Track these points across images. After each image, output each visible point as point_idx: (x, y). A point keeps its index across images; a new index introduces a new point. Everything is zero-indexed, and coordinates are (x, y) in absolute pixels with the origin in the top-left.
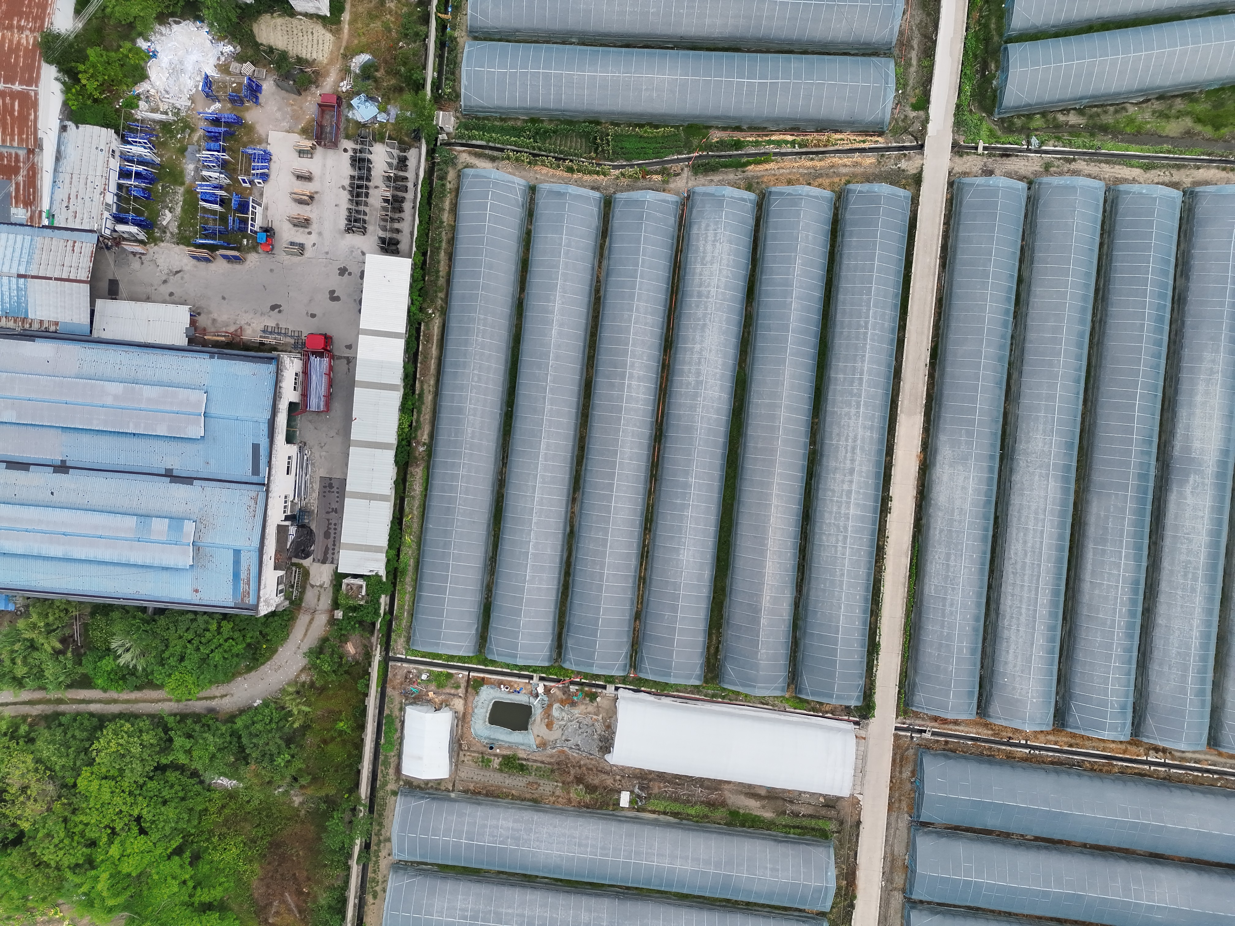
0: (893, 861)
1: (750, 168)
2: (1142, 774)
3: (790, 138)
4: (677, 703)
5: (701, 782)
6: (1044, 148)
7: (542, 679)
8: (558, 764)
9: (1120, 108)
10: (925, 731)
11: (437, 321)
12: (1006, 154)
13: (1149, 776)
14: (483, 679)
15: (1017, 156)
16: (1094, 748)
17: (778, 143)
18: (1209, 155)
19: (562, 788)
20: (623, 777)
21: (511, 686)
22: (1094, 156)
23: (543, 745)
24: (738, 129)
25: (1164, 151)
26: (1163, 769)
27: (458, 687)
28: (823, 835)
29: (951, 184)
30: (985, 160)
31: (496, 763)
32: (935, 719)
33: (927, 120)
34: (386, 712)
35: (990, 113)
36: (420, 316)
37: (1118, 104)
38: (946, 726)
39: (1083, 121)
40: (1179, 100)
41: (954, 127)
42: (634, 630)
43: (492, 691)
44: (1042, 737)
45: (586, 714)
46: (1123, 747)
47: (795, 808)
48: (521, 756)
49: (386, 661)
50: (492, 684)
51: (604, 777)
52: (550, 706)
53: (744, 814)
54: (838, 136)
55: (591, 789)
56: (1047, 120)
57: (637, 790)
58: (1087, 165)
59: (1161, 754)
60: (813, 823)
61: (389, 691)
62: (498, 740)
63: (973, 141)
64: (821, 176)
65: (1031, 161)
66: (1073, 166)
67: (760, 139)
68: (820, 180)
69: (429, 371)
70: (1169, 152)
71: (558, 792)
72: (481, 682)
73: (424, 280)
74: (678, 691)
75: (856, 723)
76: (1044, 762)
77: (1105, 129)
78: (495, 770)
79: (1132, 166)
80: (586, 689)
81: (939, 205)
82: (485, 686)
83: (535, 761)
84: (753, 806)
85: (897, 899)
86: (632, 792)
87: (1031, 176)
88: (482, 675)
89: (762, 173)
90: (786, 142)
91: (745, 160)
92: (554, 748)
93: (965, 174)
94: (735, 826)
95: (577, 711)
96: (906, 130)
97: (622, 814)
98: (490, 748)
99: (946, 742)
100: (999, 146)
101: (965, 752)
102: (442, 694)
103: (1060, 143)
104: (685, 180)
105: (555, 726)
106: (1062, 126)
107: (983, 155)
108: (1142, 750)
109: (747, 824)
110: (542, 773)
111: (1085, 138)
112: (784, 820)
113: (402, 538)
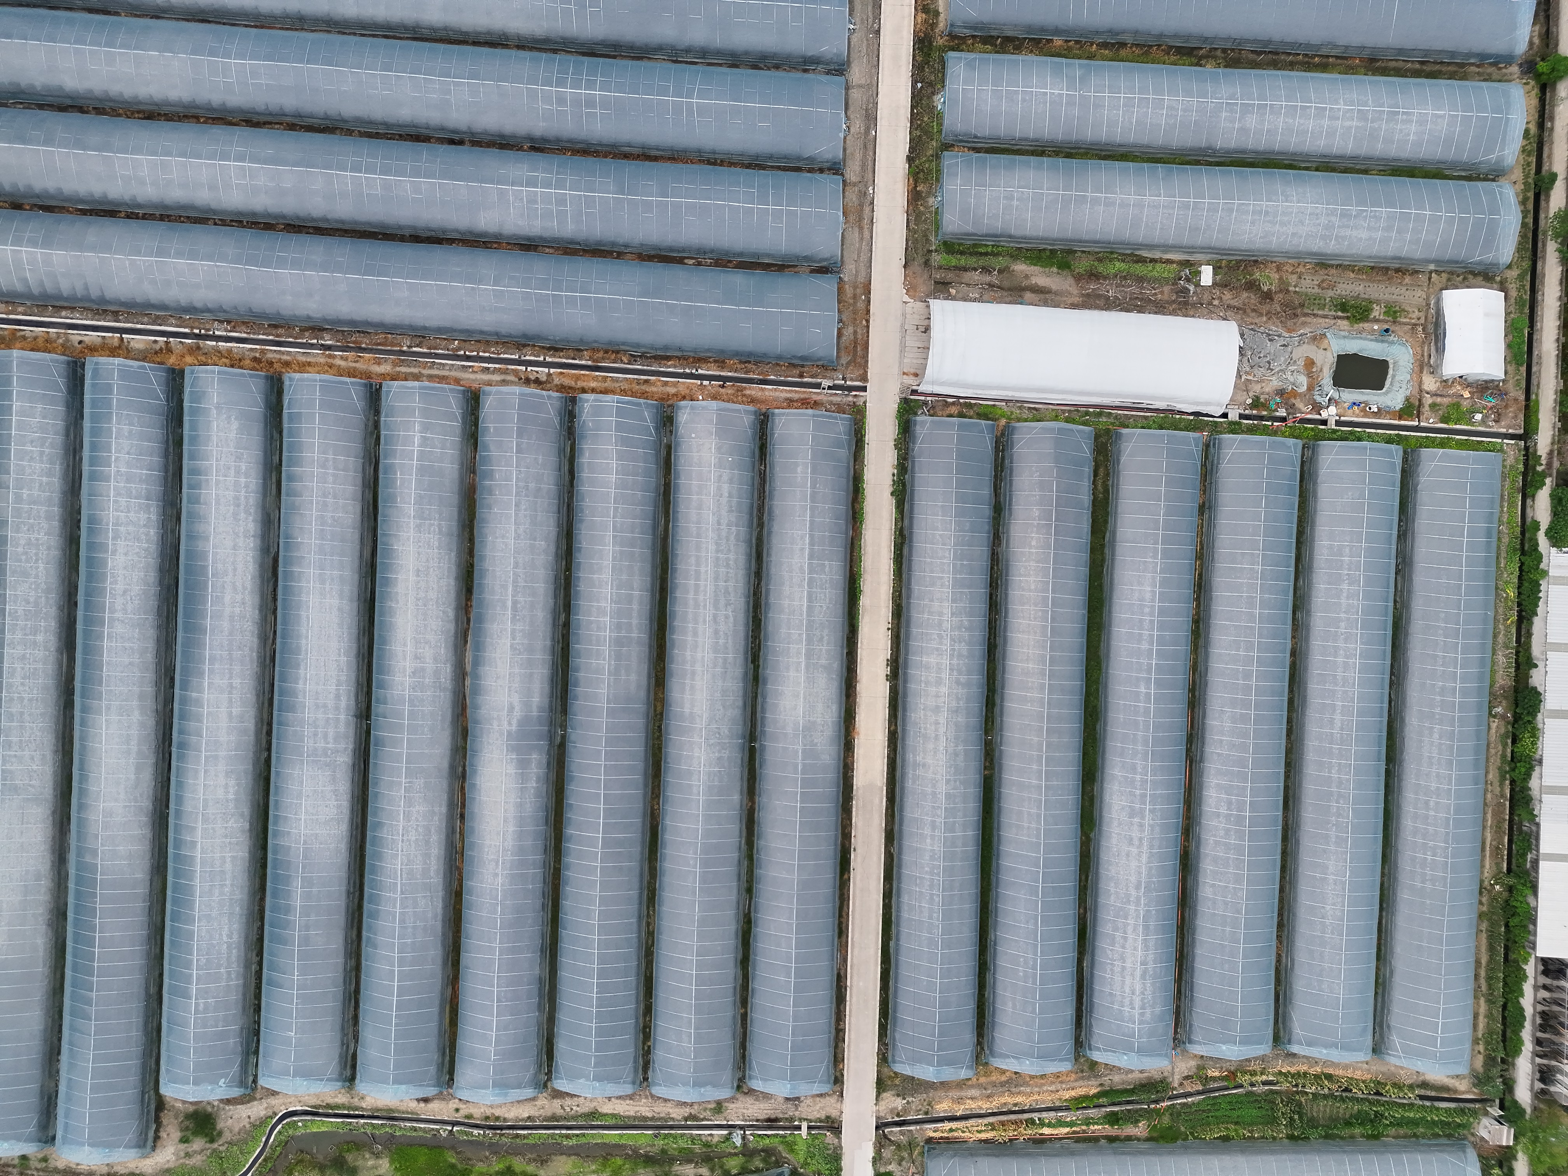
0: (860, 219)
1: (1094, 1091)
2: (554, 349)
3: (1046, 1131)
4: (1146, 402)
5: (1109, 305)
6: (725, 1132)
7: (1324, 422)
8: (1296, 315)
10: (830, 388)
11: (1486, 875)
12: (771, 1122)
13: (543, 347)
14: (1400, 419)
15: (757, 1120)
16: (616, 380)
17: (1060, 1123)
18: (517, 1136)
19: (1289, 284)
20: (1210, 303)
21: (1364, 410)
22: (660, 1125)
23: (1317, 339)
24: (1111, 1139)
25: (573, 1137)
26: (528, 358)
27: (1433, 406)
28: (949, 247)
29: (838, 1080)
30: (797, 1113)
31: (1377, 312)
32: (816, 405)
33: (875, 1161)
34: (1523, 369)
35: (794, 1173)
36: (1511, 881)
38: (802, 396)
39: (677, 1168)
41: (841, 1154)
42: (1204, 492)
43: (1389, 403)
44: (683, 390)
45: (1262, 381)
46: (580, 384)
47: (987, 278)
48: (1345, 322)
49: (1527, 435)
50: (1388, 412)
51: (1234, 303)
52: (1310, 388)
53: (1052, 266)
54: (983, 1136)
55: (1252, 286)
56: (721, 1167)
57: (1192, 288)
58: (669, 1114)
59: (532, 377)
60: (963, 261)
61: (1523, 397)
62: (1376, 340)
63: (815, 1137)
64: (1002, 1084)
65: (740, 1114)
66: (686, 1111)
67: (1084, 1127)
68: (1004, 1078)
69: (1493, 810)
70: (568, 1137)
71: (1293, 279)
72: (1402, 414)
73: (1507, 926)
74: (1146, 418)
75: (914, 392)
76: (679, 358)
77: (649, 1160)
78: (1378, 302)
79: (614, 1116)
80: (1265, 413)
81: (852, 1055)
82: (1397, 409)
83: (1325, 317)
84: (1040, 277)
85: (852, 172)
86: (1197, 285)
87: (738, 1095)
88: (1403, 423)
89: (1077, 1084)
90: (1049, 1125)
91: (1102, 1100)
92: (1301, 335)
93: (822, 1094)
94: (1062, 251)
95: (1275, 383)
96: (899, 1146)
97: (1209, 257)
98: (1387, 331)
99: (801, 376)
100: (781, 1132)
101: (778, 364)
102: (1453, 395)
103: (704, 1139)
104: (1177, 1070)
105: (1301, 363)
106: (703, 1161)
107: (800, 1120)
108: (557, 381)
109: (1048, 253)
110: (1317, 301)
111: (673, 1147)
112: (1000, 262)
113: (1519, 593)
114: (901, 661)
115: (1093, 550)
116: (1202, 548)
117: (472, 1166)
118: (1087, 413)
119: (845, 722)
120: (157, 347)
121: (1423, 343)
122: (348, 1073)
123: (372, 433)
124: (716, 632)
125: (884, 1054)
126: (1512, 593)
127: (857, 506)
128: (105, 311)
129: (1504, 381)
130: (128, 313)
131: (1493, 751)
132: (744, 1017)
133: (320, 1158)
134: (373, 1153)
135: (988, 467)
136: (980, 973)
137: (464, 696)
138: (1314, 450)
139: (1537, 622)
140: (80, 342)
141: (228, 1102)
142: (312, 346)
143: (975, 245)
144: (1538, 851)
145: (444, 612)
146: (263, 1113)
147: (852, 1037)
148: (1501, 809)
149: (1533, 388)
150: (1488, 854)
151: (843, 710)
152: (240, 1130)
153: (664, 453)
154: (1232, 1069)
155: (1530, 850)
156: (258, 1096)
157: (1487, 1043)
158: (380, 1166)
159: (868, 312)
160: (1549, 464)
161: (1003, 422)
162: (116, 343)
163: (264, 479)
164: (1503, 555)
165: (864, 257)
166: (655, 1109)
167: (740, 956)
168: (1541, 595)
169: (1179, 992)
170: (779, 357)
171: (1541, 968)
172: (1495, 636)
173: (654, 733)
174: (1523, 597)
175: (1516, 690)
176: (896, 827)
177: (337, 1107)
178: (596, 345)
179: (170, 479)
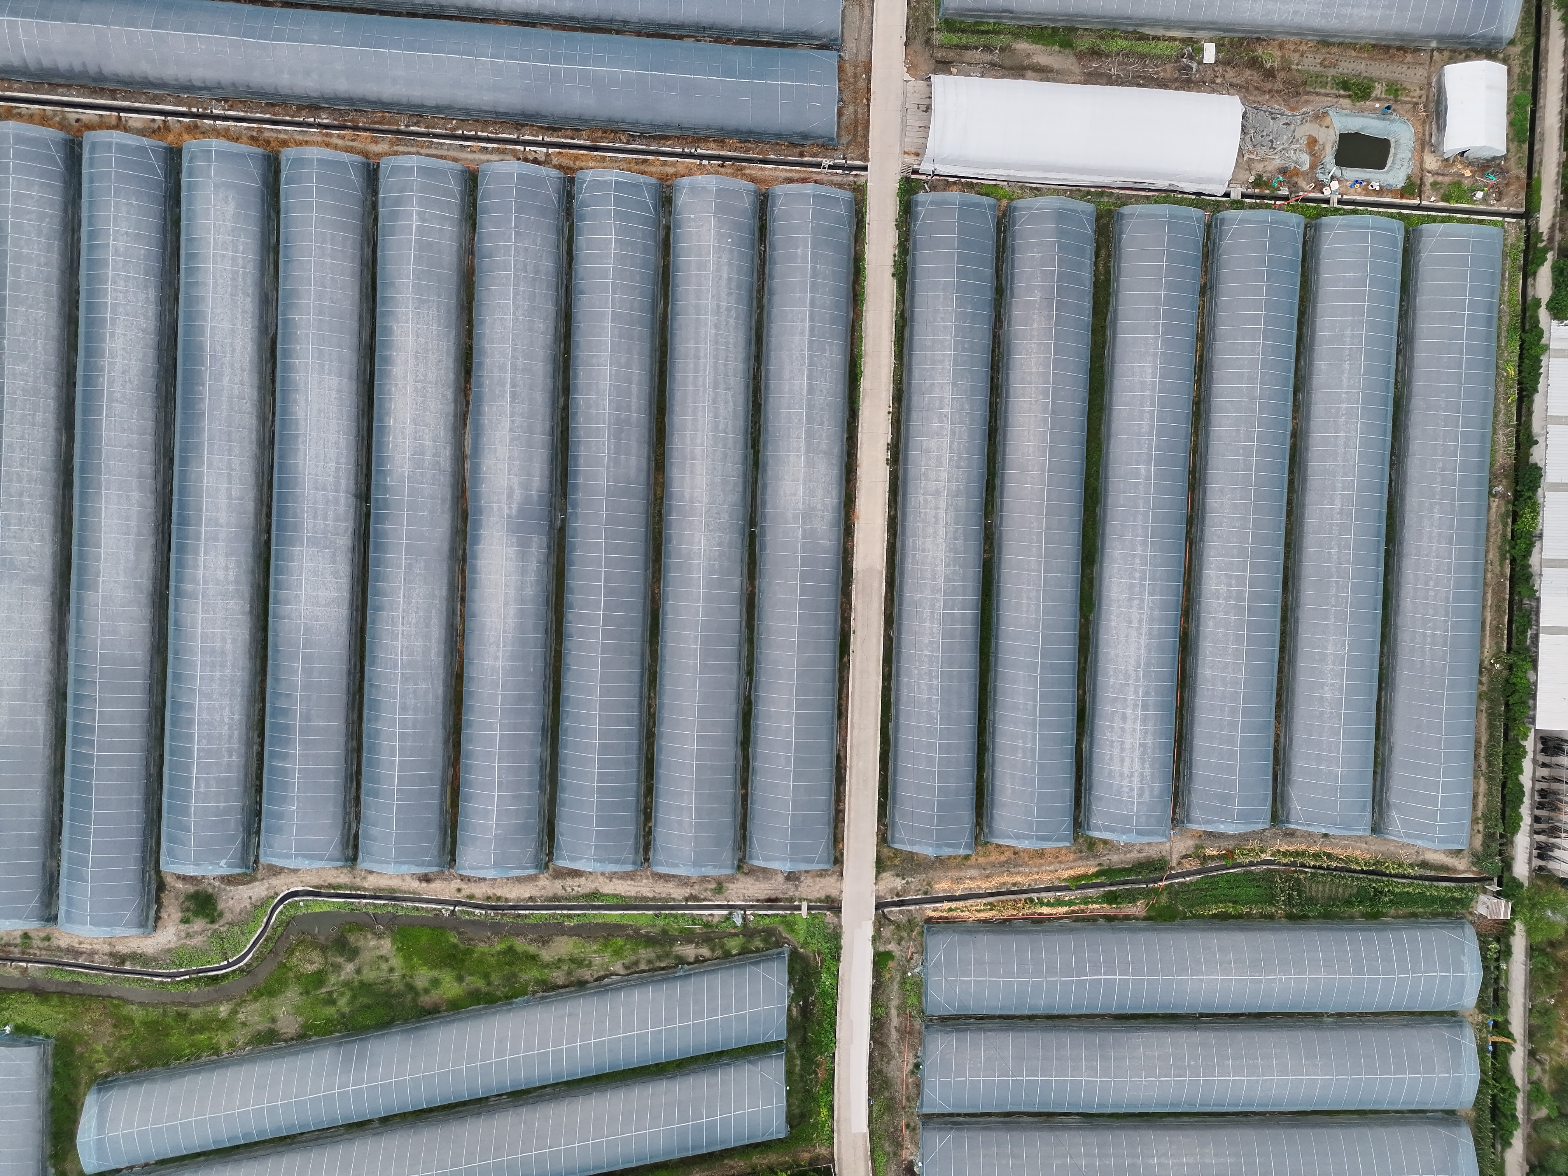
1: (1092, 870)
2: (553, 129)
3: (1045, 910)
4: (1145, 182)
5: (1111, 80)
6: (725, 912)
7: (1327, 201)
9: (632, 969)
10: (830, 167)
11: (1486, 654)
12: (772, 902)
13: (542, 127)
14: (1402, 197)
15: (758, 901)
16: (616, 160)
17: (1059, 903)
18: (519, 915)
19: (1291, 62)
20: (1213, 82)
21: (1366, 189)
22: (661, 905)
23: (1319, 117)
24: (1110, 919)
25: (574, 917)
26: (526, 137)
27: (1434, 185)
28: (950, 25)
29: (838, 861)
30: (797, 894)
31: (1378, 90)
32: (819, 183)
33: (874, 940)
34: (1526, 146)
35: (794, 953)
36: (1511, 659)
37: (637, 973)
38: (802, 176)
39: (678, 948)
40: (560, 982)
41: (841, 933)
42: (1206, 272)
43: (1391, 182)
44: (681, 169)
45: (1264, 160)
46: (579, 164)
47: (988, 57)
48: (1347, 101)
49: (1529, 213)
50: (1390, 191)
51: (1236, 81)
52: (1313, 167)
53: (1053, 45)
54: (983, 915)
55: (1254, 63)
56: (722, 947)
57: (1194, 66)
58: (670, 894)
59: (531, 157)
60: (964, 39)
61: (1524, 175)
62: (1378, 118)
63: (815, 917)
64: (1002, 865)
65: (741, 895)
66: (687, 891)
67: (1082, 906)
68: (1003, 857)
69: (1493, 589)
70: (569, 916)
71: (1295, 57)
72: (1404, 192)
73: (1507, 705)
74: (1147, 197)
75: (915, 172)
76: (678, 137)
77: (650, 941)
78: (1379, 80)
79: (615, 896)
80: (1267, 192)
81: (852, 835)
82: (1399, 187)
83: (1327, 95)
84: (1042, 55)
86: (1200, 62)
87: (739, 876)
88: (1404, 201)
89: (1076, 864)
90: (1048, 904)
91: (1102, 879)
92: (1304, 114)
93: (822, 874)
94: (1064, 28)
95: (1277, 162)
96: (898, 927)
97: (1211, 34)
98: (1388, 108)
99: (801, 155)
100: (781, 912)
101: (777, 144)
102: (1454, 174)
103: (705, 919)
104: (1175, 850)
105: (1304, 141)
106: (704, 941)
107: (800, 900)
108: (555, 161)
109: (1050, 31)
110: (1319, 79)
111: (675, 927)
112: (1002, 40)
113: (1520, 372)
114: (901, 445)
115: (1094, 332)
116: (1203, 330)
117: (475, 946)
118: (1089, 193)
119: (845, 506)
120: (156, 126)
121: (1424, 122)
122: (351, 853)
123: (369, 213)
124: (716, 416)
125: (883, 835)
126: (1512, 371)
127: (857, 287)
128: (102, 89)
129: (1505, 157)
130: (126, 92)
131: (1493, 531)
132: (745, 798)
133: (322, 939)
134: (375, 934)
135: (990, 243)
136: (979, 754)
137: (464, 480)
138: (1317, 228)
139: (1538, 398)
140: (77, 121)
141: (229, 880)
142: (310, 125)
143: (976, 23)
144: (1538, 625)
145: (443, 395)
146: (264, 894)
147: (852, 816)
148: (1502, 588)
149: (1536, 167)
150: (1488, 633)
151: (843, 493)
152: (241, 911)
153: (662, 233)
154: (1231, 847)
155: (1530, 625)
156: (259, 876)
157: (1485, 822)
158: (382, 946)
159: (869, 90)
160: (1551, 239)
161: (1005, 202)
162: (114, 121)
163: (262, 256)
164: (1504, 334)
165: (864, 36)
166: (657, 890)
167: (740, 738)
168: (1541, 371)
169: (1178, 772)
170: (779, 136)
171: (1540, 746)
172: (1496, 415)
173: (654, 517)
174: (1523, 374)
175: (1516, 468)
176: (896, 610)
177: (340, 887)
178: (594, 123)
179: (167, 259)
